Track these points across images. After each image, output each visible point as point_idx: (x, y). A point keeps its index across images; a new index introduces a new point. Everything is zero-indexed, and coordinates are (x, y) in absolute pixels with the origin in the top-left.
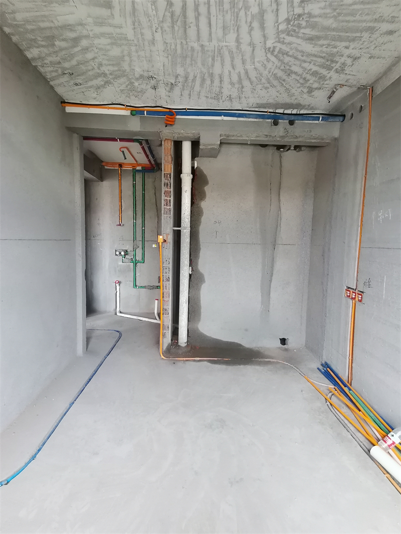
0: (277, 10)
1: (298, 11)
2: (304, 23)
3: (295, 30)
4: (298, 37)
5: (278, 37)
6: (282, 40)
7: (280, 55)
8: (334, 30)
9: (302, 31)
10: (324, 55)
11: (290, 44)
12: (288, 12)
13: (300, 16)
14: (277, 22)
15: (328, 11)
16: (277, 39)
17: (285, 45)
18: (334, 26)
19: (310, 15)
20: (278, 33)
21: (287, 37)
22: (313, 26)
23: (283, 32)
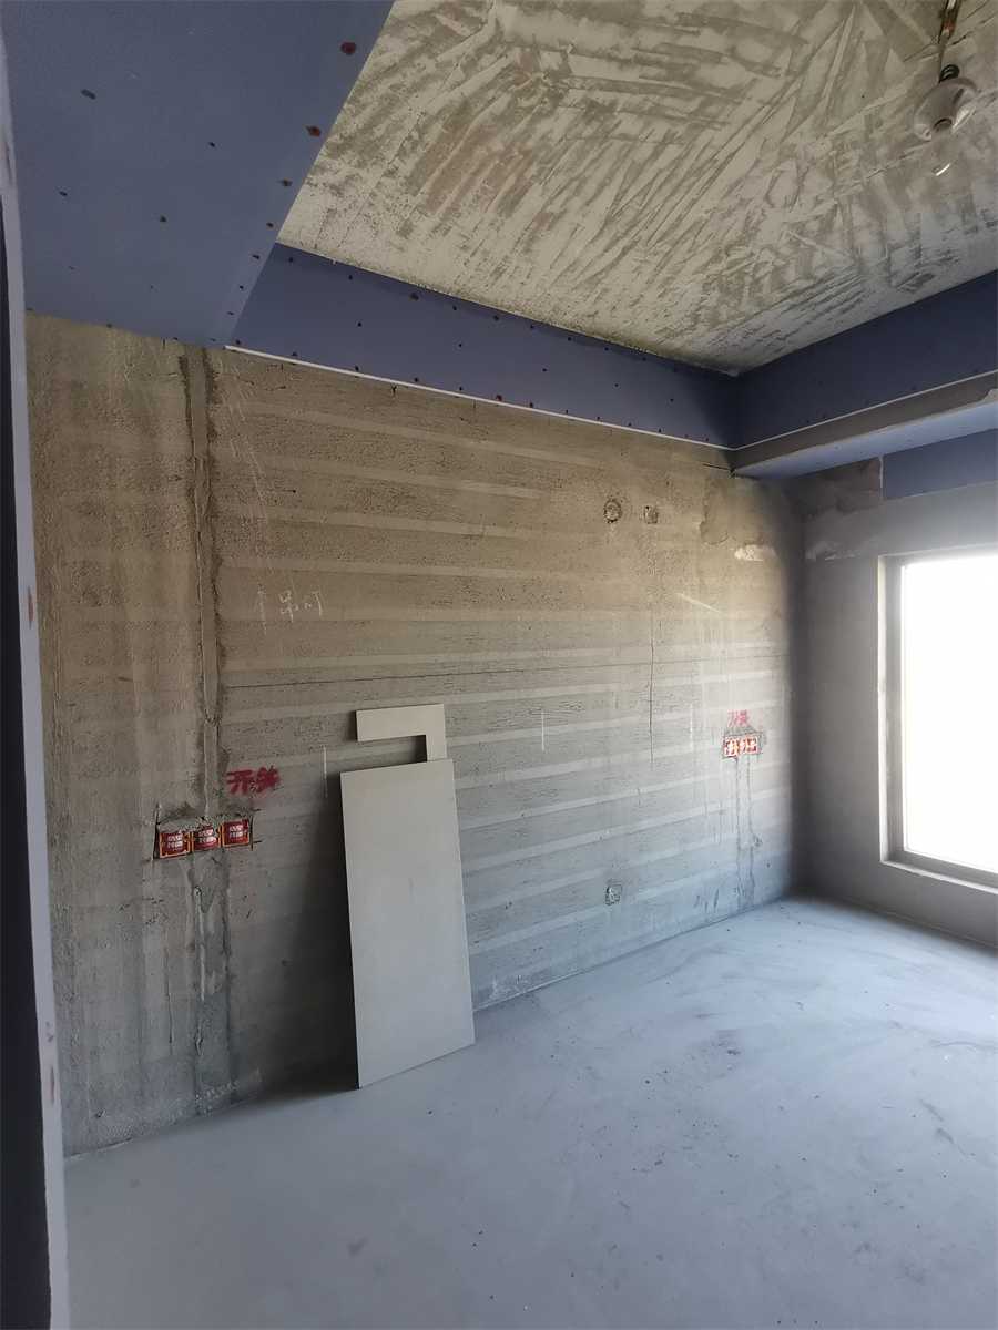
0: (610, 58)
1: (575, 95)
2: (525, 103)
3: (518, 85)
4: (487, 87)
5: (517, 41)
6: (499, 49)
7: (428, 31)
8: (468, 151)
9: (505, 98)
10: (379, 132)
11: (471, 65)
12: (585, 79)
13: (557, 98)
14: (575, 51)
15: (530, 144)
16: (507, 37)
17: (471, 51)
18: (480, 152)
19: (541, 116)
20: (535, 48)
21: (504, 62)
22: (506, 119)
23: (531, 59)
